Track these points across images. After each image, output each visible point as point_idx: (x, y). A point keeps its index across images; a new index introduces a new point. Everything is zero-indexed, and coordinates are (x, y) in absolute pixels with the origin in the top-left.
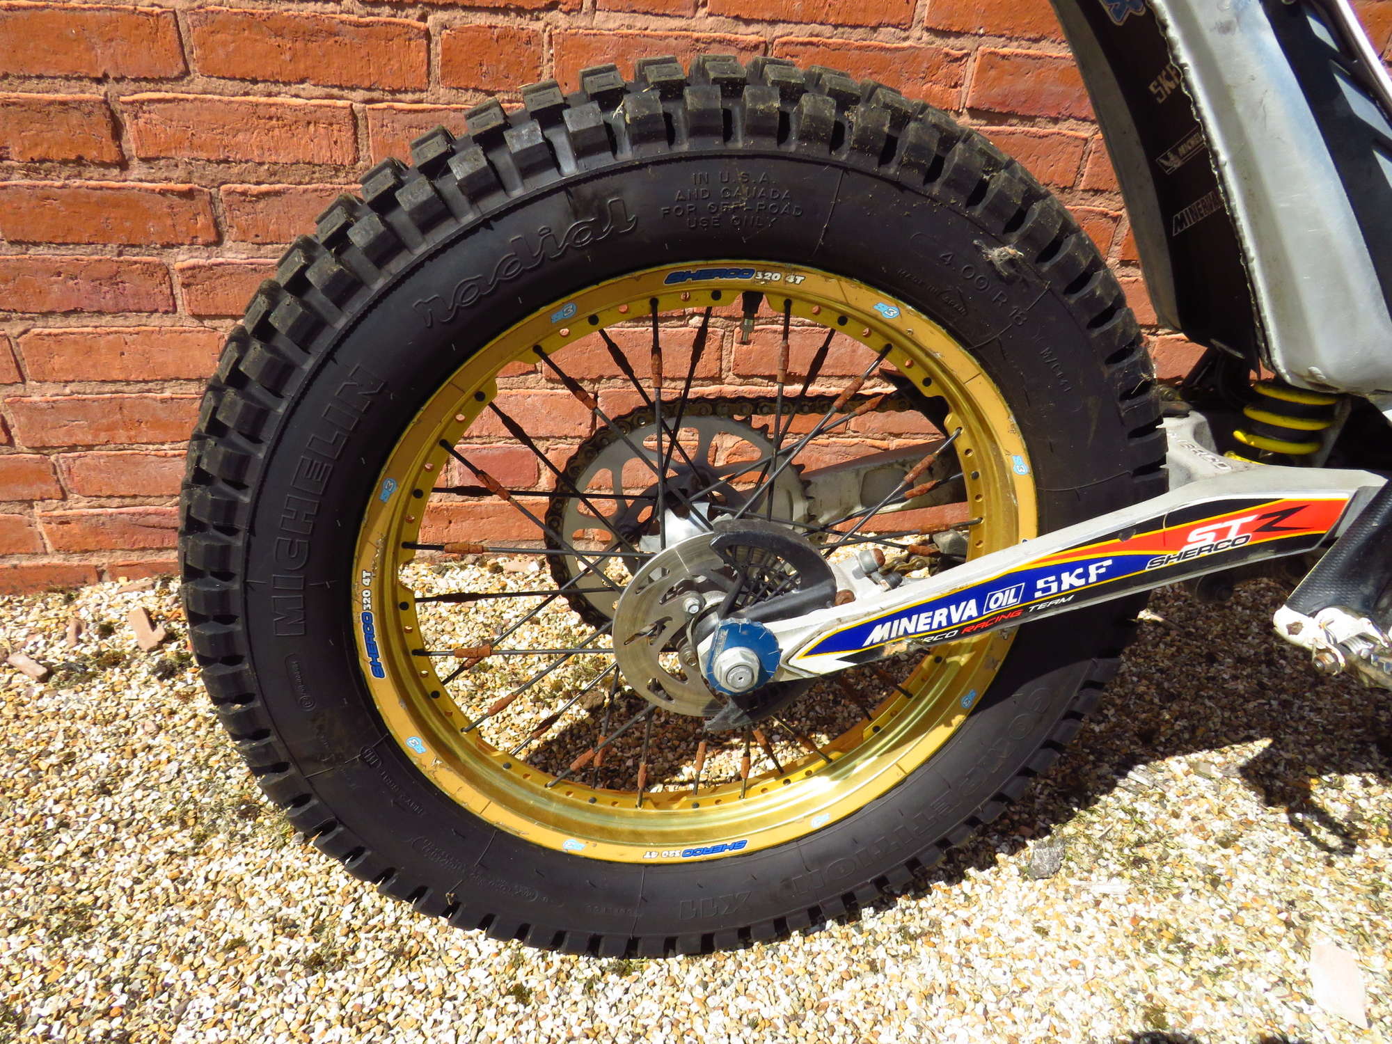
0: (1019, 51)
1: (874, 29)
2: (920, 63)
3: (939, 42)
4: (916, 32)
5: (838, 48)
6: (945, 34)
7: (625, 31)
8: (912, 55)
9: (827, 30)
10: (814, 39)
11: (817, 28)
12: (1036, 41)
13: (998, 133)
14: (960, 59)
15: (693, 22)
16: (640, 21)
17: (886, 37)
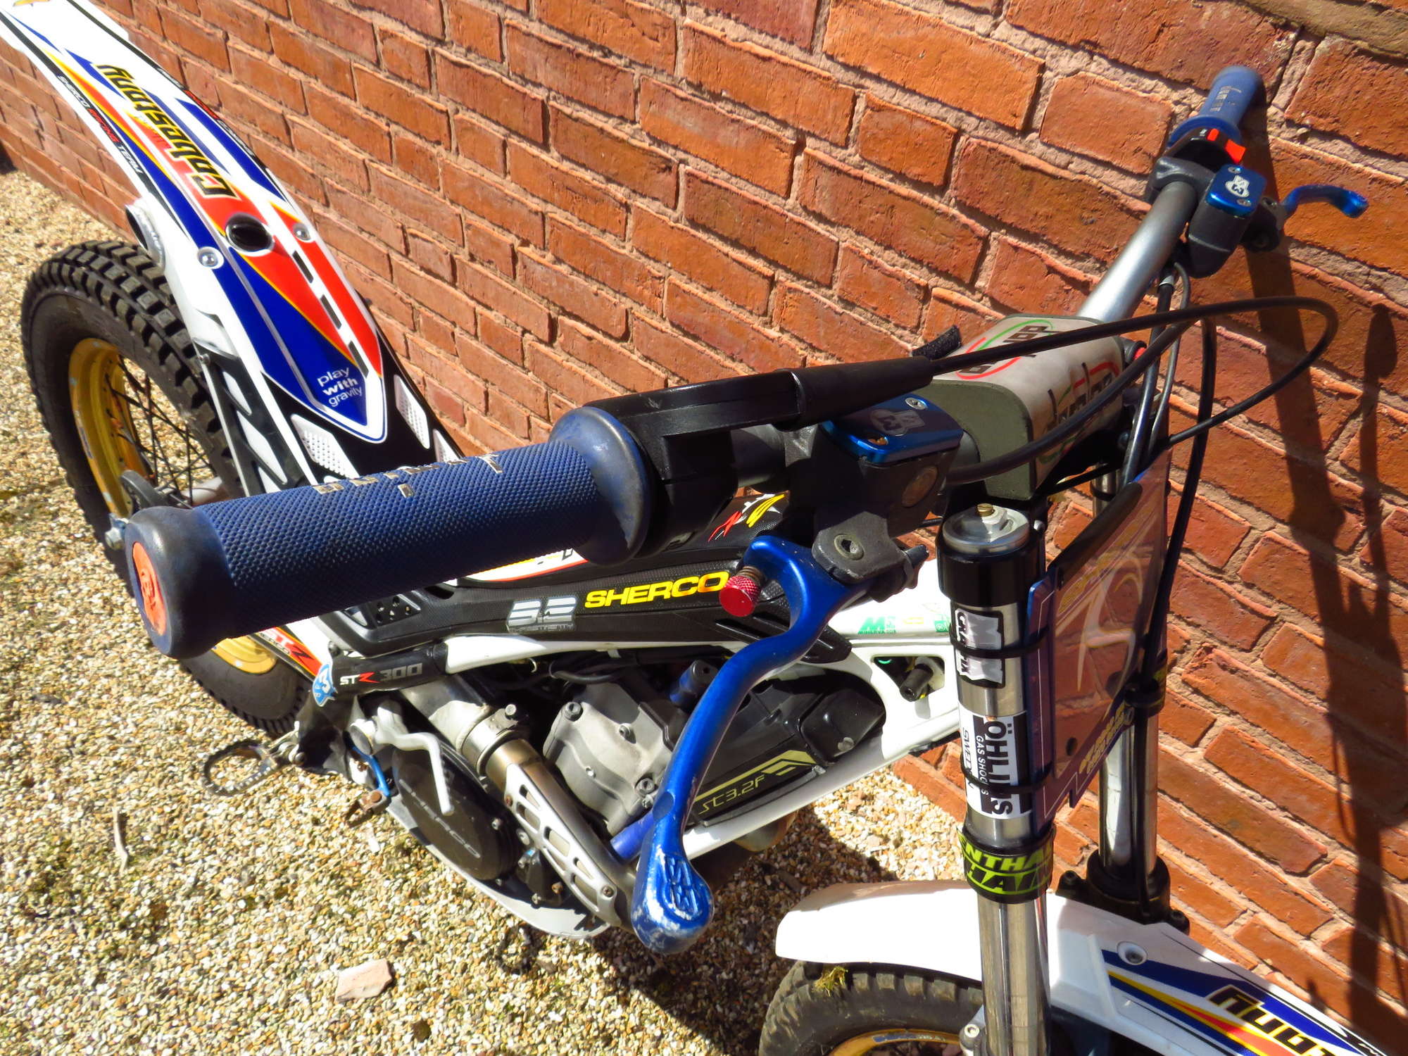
0: (695, 291)
1: (604, 231)
2: (633, 269)
3: (643, 259)
4: (628, 245)
5: (582, 234)
6: (647, 256)
7: (471, 172)
8: (627, 263)
9: (576, 219)
10: (568, 223)
11: (570, 216)
12: (711, 290)
13: (690, 346)
14: (660, 278)
15: (505, 182)
16: (481, 170)
17: (608, 240)
